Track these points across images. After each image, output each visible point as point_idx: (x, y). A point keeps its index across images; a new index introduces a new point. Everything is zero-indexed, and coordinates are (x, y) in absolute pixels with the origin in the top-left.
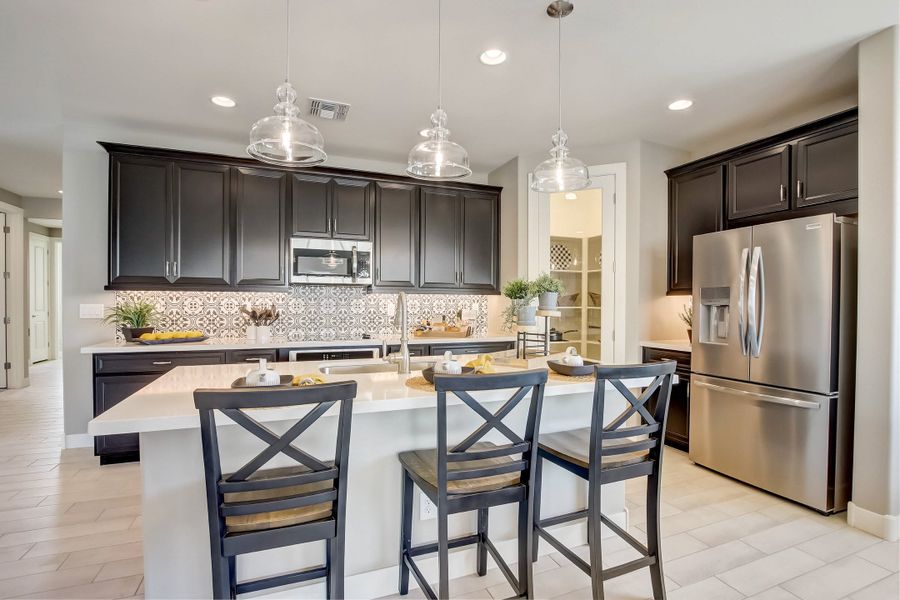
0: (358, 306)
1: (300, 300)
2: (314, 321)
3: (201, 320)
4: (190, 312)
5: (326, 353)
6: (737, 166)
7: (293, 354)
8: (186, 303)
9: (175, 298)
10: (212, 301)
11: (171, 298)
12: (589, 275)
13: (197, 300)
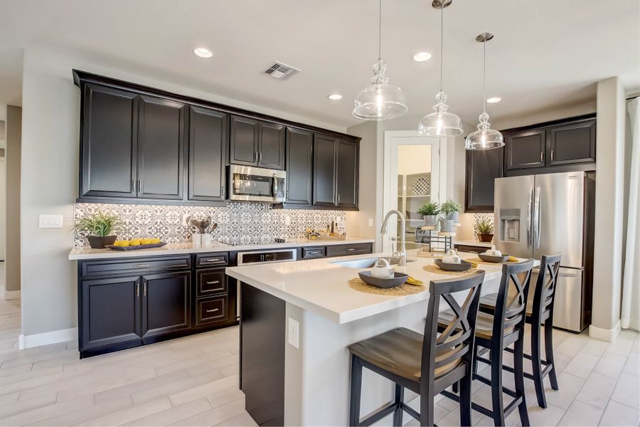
0: (266, 218)
1: (226, 213)
2: (236, 229)
3: (150, 229)
4: (140, 222)
5: (262, 254)
6: (513, 139)
7: (240, 256)
8: (137, 215)
9: (128, 210)
10: (159, 214)
11: (125, 211)
12: (407, 198)
13: (147, 212)
